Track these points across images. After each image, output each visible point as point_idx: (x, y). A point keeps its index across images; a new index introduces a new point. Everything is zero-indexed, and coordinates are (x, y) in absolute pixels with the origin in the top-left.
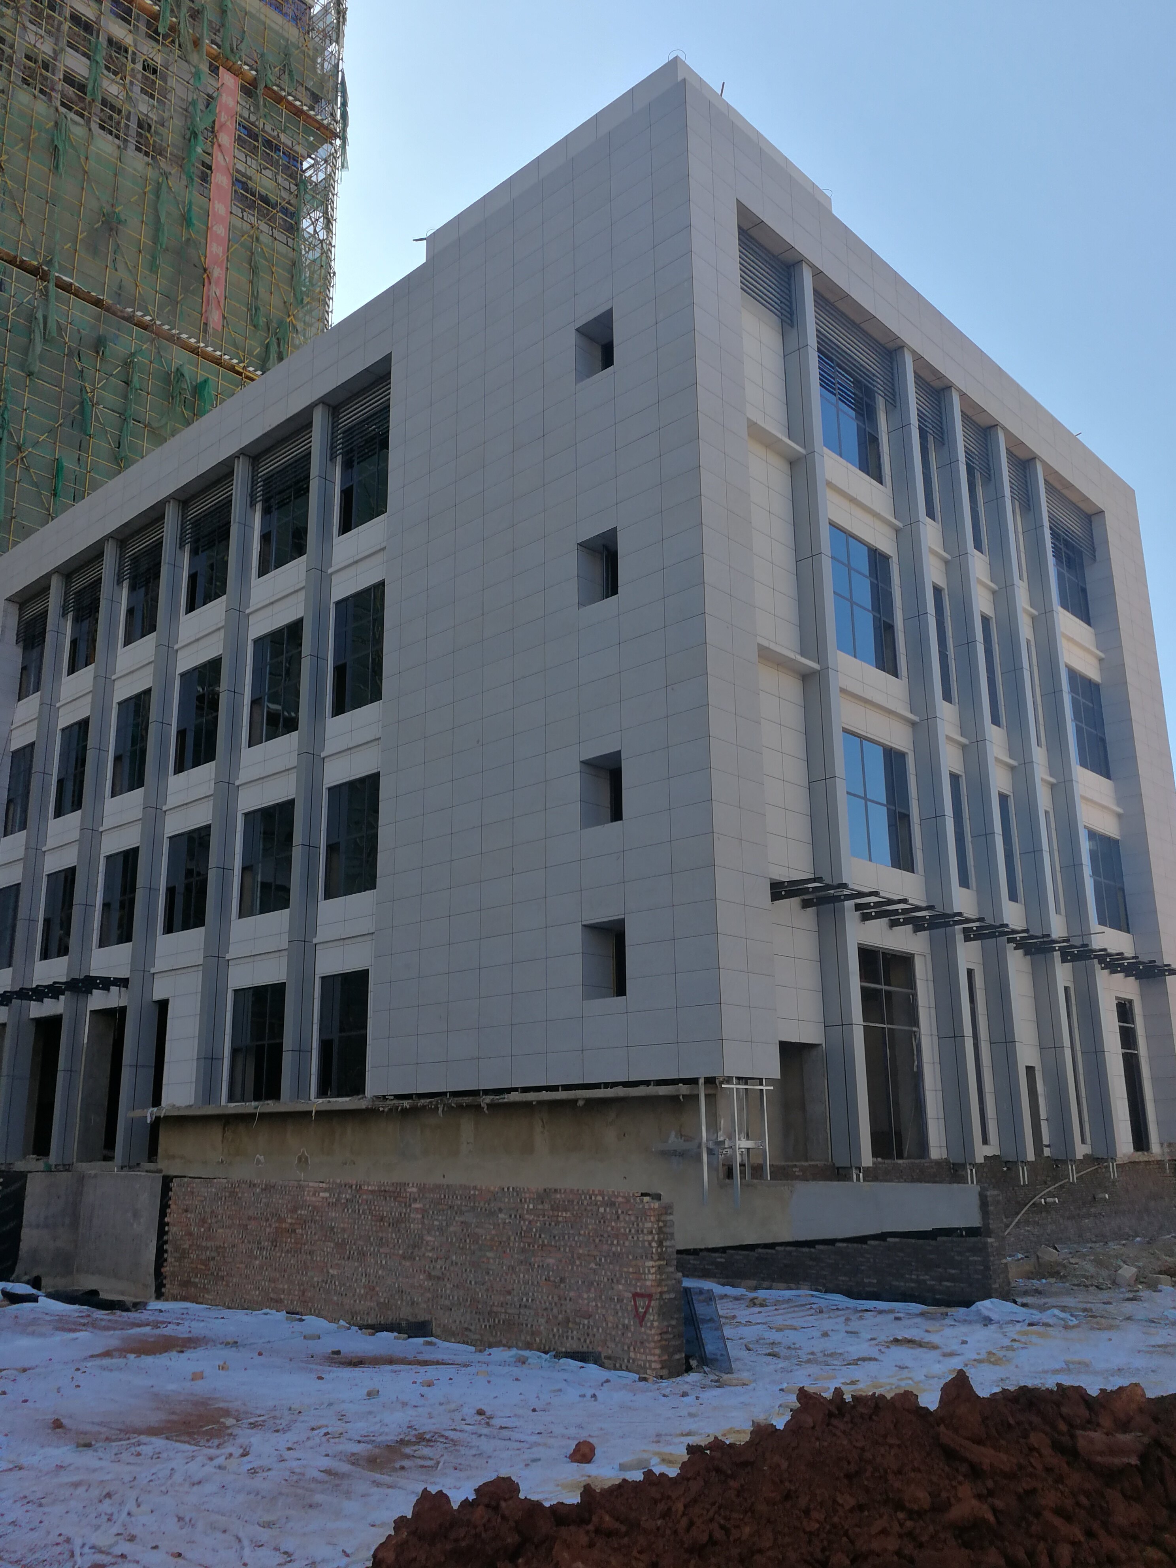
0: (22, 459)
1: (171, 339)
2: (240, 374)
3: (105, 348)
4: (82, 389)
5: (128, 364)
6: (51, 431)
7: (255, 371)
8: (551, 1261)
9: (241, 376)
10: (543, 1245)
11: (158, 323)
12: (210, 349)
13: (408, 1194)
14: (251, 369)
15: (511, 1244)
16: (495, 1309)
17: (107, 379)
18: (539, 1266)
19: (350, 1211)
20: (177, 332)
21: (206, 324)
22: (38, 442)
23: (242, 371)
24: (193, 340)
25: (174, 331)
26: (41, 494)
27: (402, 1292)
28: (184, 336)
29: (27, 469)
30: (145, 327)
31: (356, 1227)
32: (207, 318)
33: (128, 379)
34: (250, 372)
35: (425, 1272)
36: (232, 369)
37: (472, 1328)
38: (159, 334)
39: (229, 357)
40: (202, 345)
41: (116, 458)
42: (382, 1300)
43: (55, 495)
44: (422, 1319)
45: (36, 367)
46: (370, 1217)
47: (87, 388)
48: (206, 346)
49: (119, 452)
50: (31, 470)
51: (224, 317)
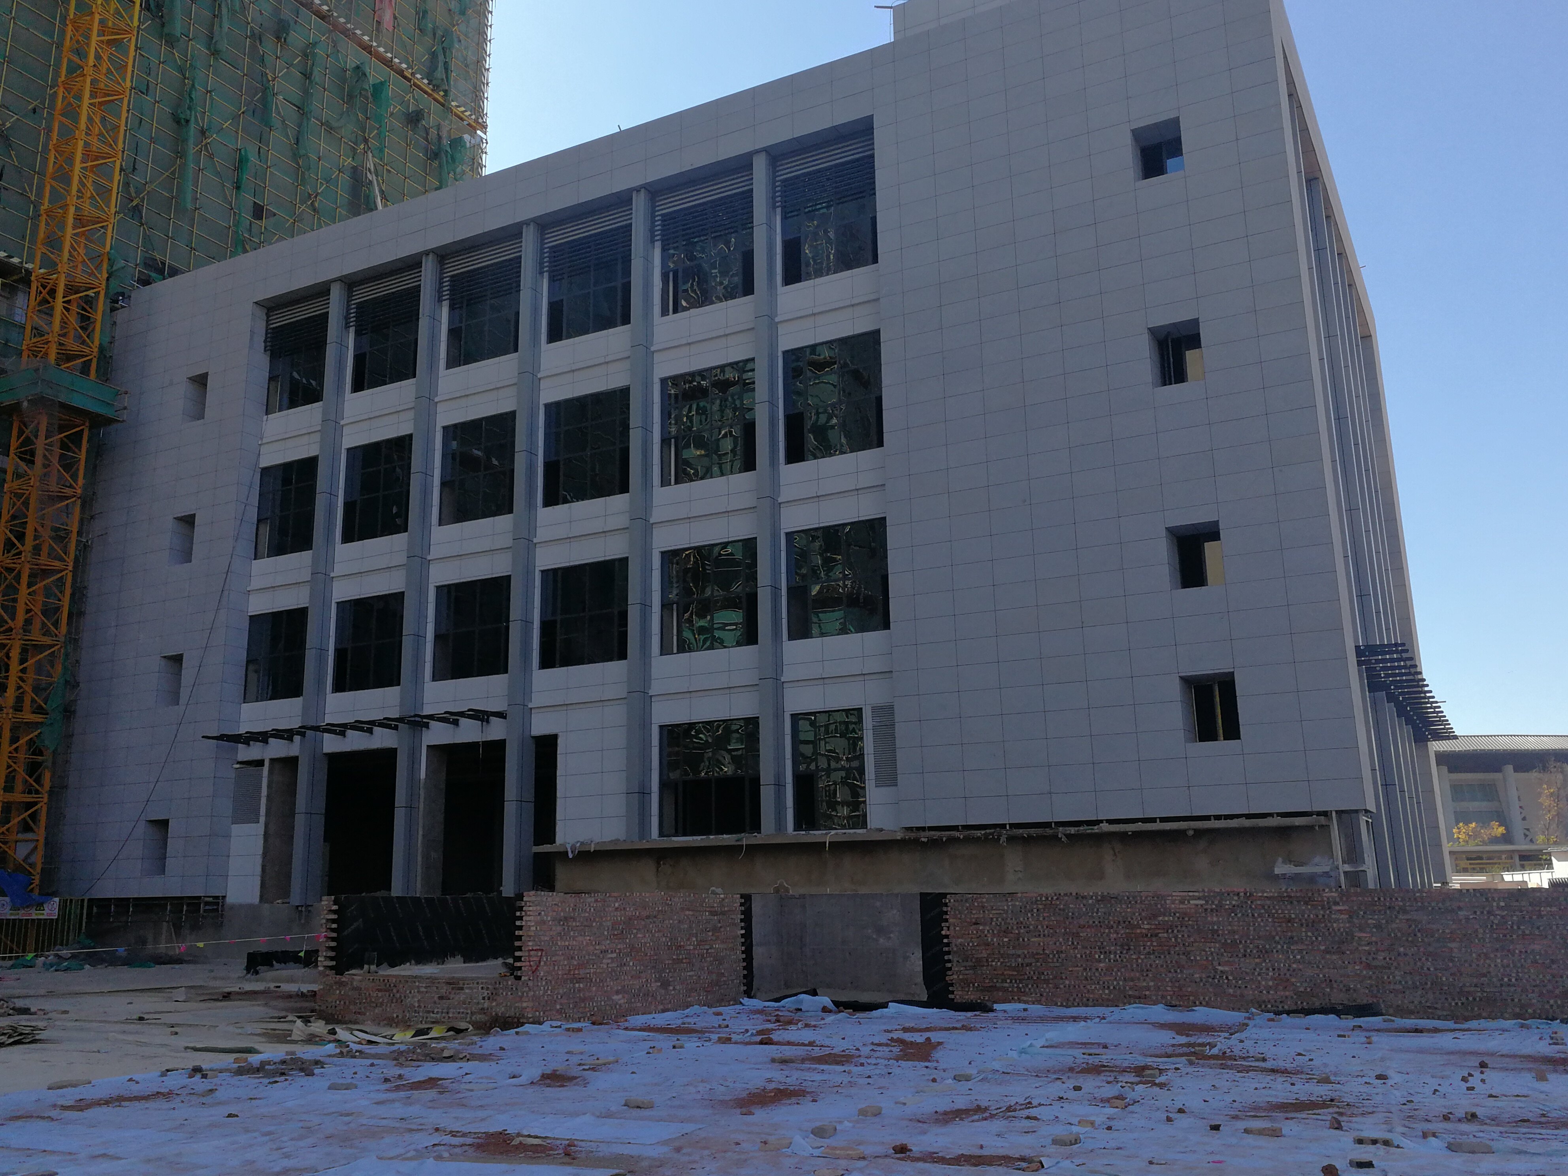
0: (206, 145)
1: (345, 32)
2: (409, 80)
3: (287, 34)
4: (264, 75)
5: (308, 52)
6: (236, 118)
7: (422, 78)
8: (1537, 947)
9: (410, 82)
10: (1524, 935)
11: (335, 14)
12: (381, 50)
13: (1325, 899)
14: (419, 76)
15: (1480, 936)
16: (1466, 989)
17: (288, 68)
18: (1521, 952)
19: (1239, 915)
20: (352, 27)
21: (378, 22)
22: (222, 129)
23: (410, 77)
24: (366, 38)
25: (349, 25)
26: (224, 185)
27: (1331, 981)
28: (358, 32)
29: (211, 156)
30: (323, 17)
31: (1251, 928)
32: (380, 17)
33: (306, 70)
34: (417, 79)
35: (1361, 963)
36: (401, 73)
37: (1439, 1006)
38: (336, 26)
39: (399, 61)
40: (375, 44)
41: (294, 154)
42: (1302, 989)
43: (238, 188)
44: (1365, 1002)
45: (224, 45)
46: (1270, 920)
47: (269, 76)
48: (378, 46)
49: (297, 149)
50: (215, 159)
51: (395, 18)
